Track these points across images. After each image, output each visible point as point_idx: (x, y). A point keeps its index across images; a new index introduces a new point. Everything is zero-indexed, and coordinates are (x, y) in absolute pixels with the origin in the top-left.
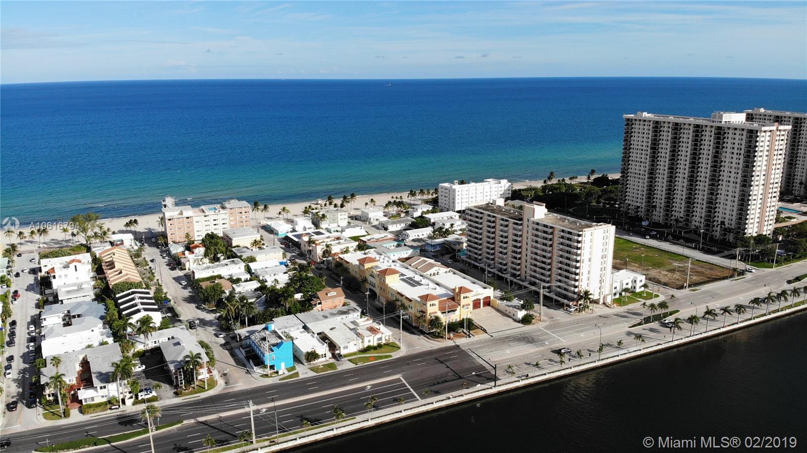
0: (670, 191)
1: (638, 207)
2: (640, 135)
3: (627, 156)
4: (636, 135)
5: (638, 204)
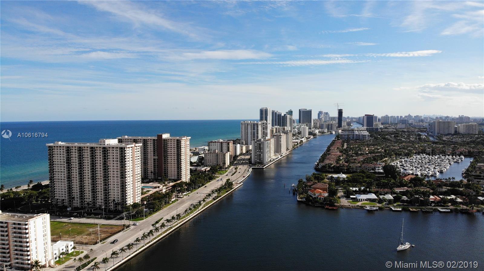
0: (82, 187)
1: (64, 200)
2: (59, 155)
3: (52, 169)
4: (56, 155)
5: (63, 198)
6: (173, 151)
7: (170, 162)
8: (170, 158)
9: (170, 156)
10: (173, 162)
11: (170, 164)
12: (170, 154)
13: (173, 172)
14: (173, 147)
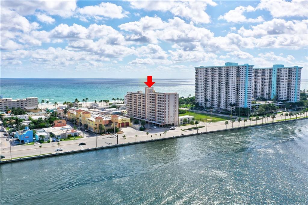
0: (212, 94)
2: (201, 74)
5: (202, 101)
6: (285, 77)
7: (282, 87)
8: (282, 84)
9: (282, 82)
10: (284, 87)
11: (281, 88)
12: (282, 81)
13: (284, 95)
14: (285, 74)
